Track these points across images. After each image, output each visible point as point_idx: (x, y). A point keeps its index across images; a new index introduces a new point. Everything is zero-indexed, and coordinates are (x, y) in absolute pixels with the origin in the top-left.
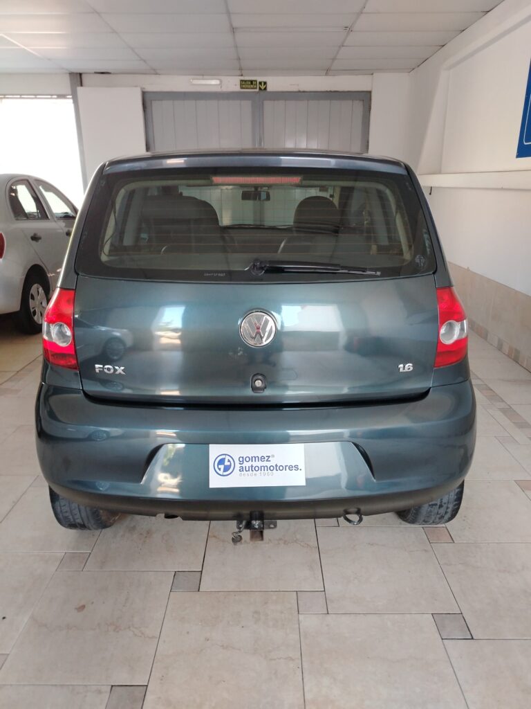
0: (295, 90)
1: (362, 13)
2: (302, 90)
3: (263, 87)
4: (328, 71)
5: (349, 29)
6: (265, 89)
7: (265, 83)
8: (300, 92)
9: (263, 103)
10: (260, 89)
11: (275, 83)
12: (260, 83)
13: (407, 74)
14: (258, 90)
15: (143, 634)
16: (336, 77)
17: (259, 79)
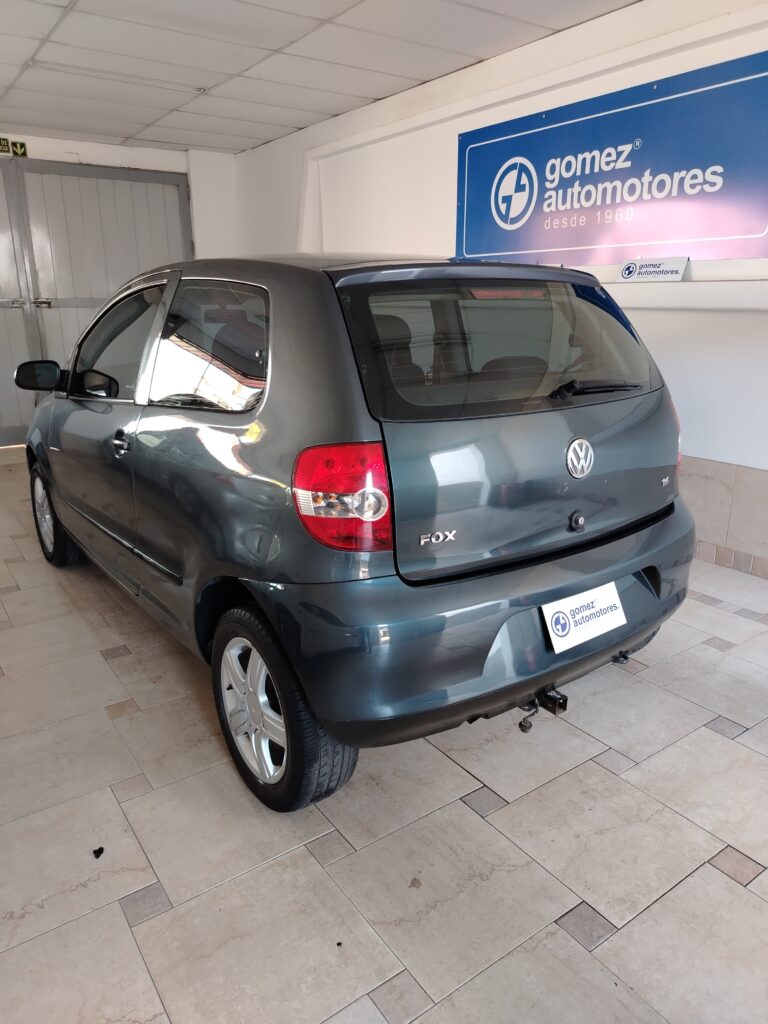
0: (74, 161)
1: (239, 75)
2: (85, 162)
3: (20, 151)
4: (127, 140)
5: (202, 91)
6: (24, 154)
7: (23, 145)
8: (81, 164)
9: (23, 176)
10: (15, 153)
11: (40, 147)
12: (14, 144)
13: (232, 156)
14: (11, 154)
15: (514, 866)
16: (135, 149)
17: (12, 138)
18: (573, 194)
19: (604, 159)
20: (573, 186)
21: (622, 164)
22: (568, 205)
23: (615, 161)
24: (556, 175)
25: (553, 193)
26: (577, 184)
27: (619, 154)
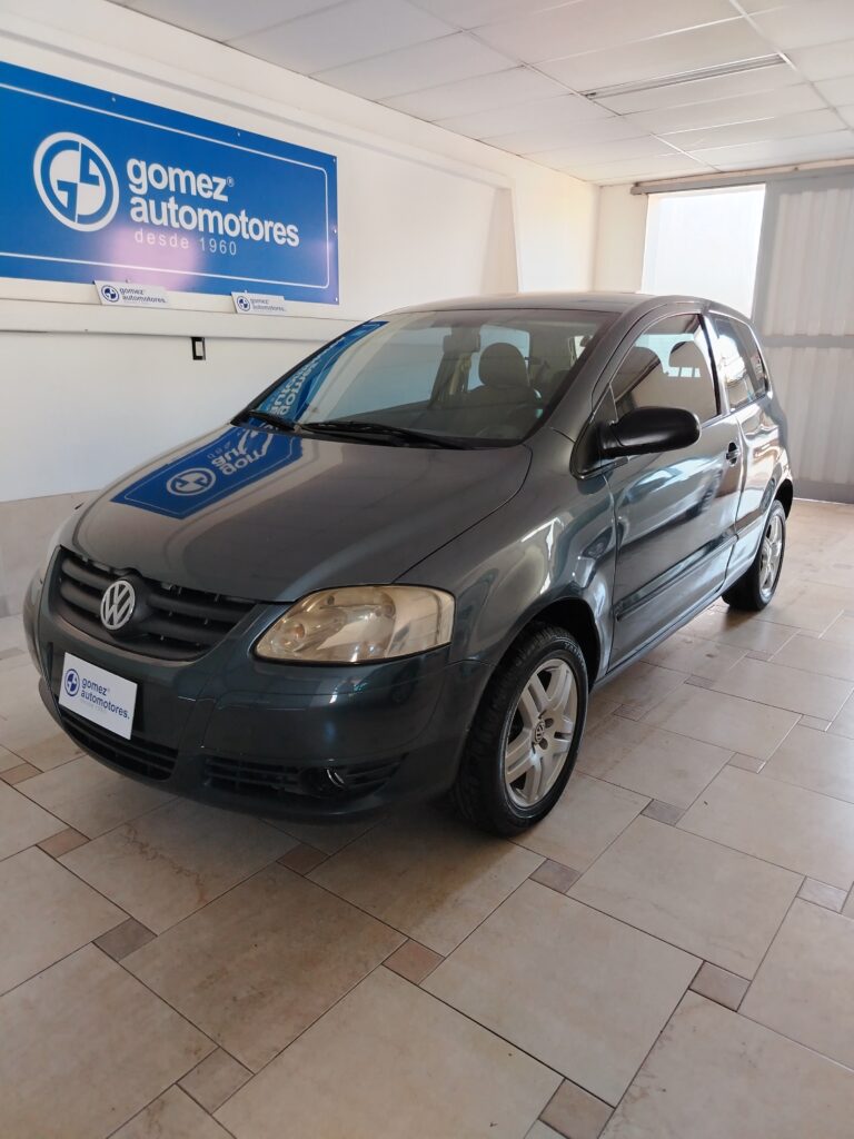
18: (168, 210)
19: (201, 186)
20: (167, 201)
21: (218, 196)
22: (164, 221)
23: (213, 191)
24: (143, 180)
25: (143, 202)
26: (172, 199)
27: (215, 185)
